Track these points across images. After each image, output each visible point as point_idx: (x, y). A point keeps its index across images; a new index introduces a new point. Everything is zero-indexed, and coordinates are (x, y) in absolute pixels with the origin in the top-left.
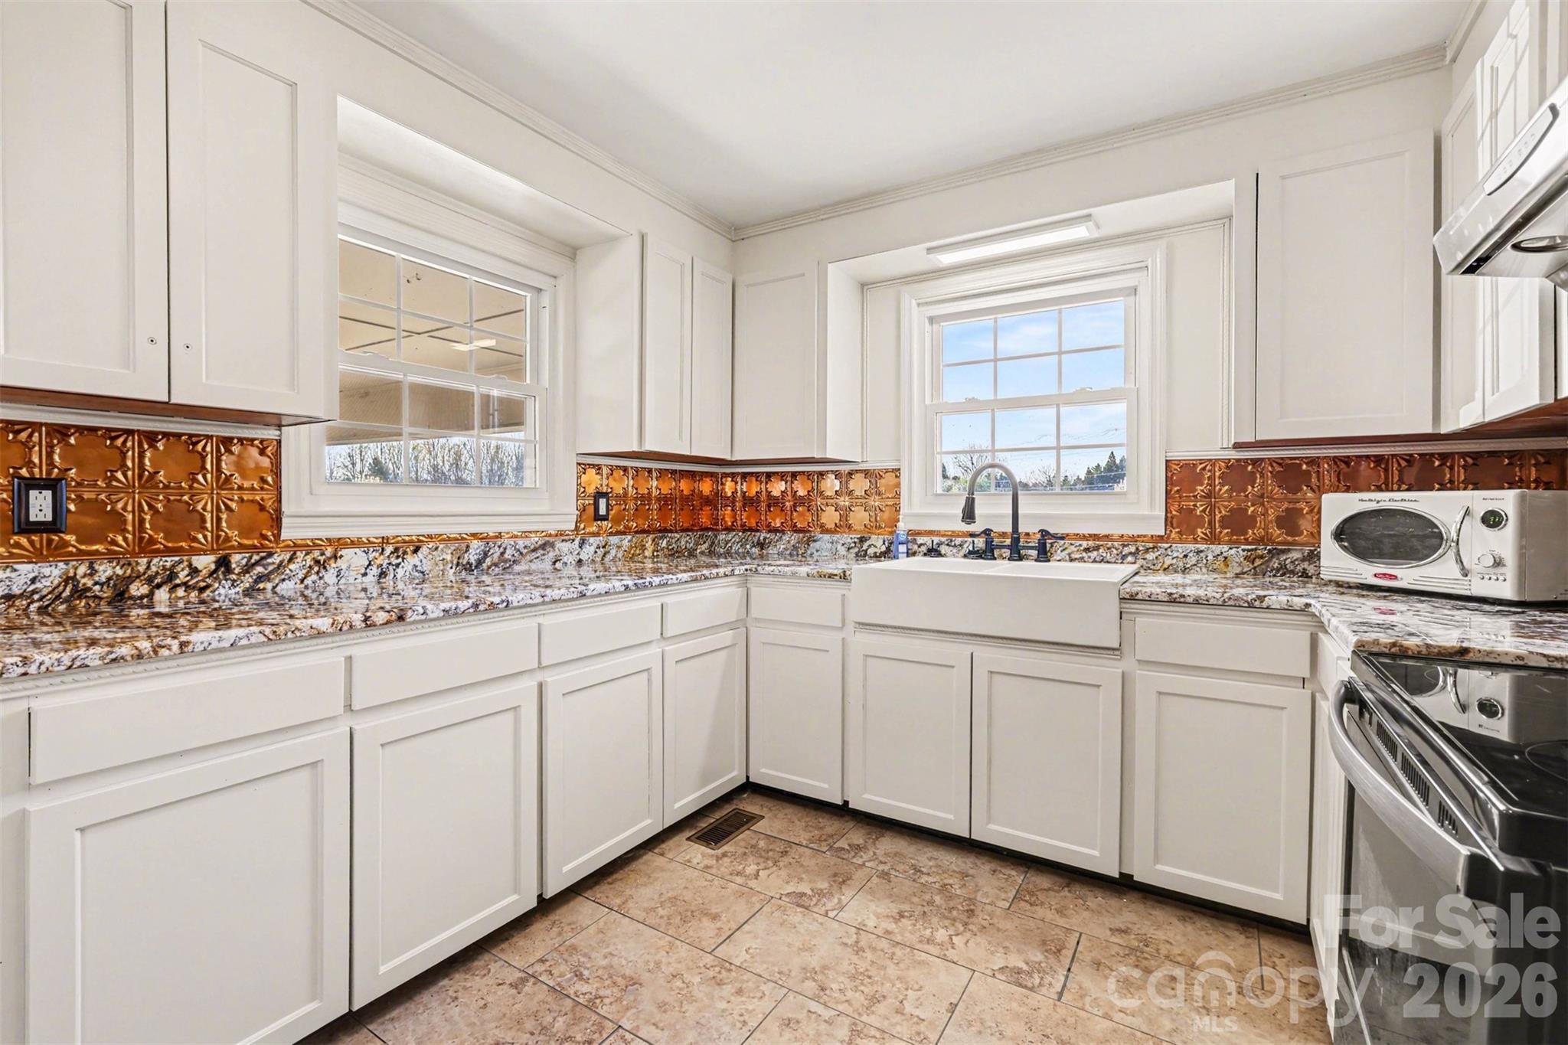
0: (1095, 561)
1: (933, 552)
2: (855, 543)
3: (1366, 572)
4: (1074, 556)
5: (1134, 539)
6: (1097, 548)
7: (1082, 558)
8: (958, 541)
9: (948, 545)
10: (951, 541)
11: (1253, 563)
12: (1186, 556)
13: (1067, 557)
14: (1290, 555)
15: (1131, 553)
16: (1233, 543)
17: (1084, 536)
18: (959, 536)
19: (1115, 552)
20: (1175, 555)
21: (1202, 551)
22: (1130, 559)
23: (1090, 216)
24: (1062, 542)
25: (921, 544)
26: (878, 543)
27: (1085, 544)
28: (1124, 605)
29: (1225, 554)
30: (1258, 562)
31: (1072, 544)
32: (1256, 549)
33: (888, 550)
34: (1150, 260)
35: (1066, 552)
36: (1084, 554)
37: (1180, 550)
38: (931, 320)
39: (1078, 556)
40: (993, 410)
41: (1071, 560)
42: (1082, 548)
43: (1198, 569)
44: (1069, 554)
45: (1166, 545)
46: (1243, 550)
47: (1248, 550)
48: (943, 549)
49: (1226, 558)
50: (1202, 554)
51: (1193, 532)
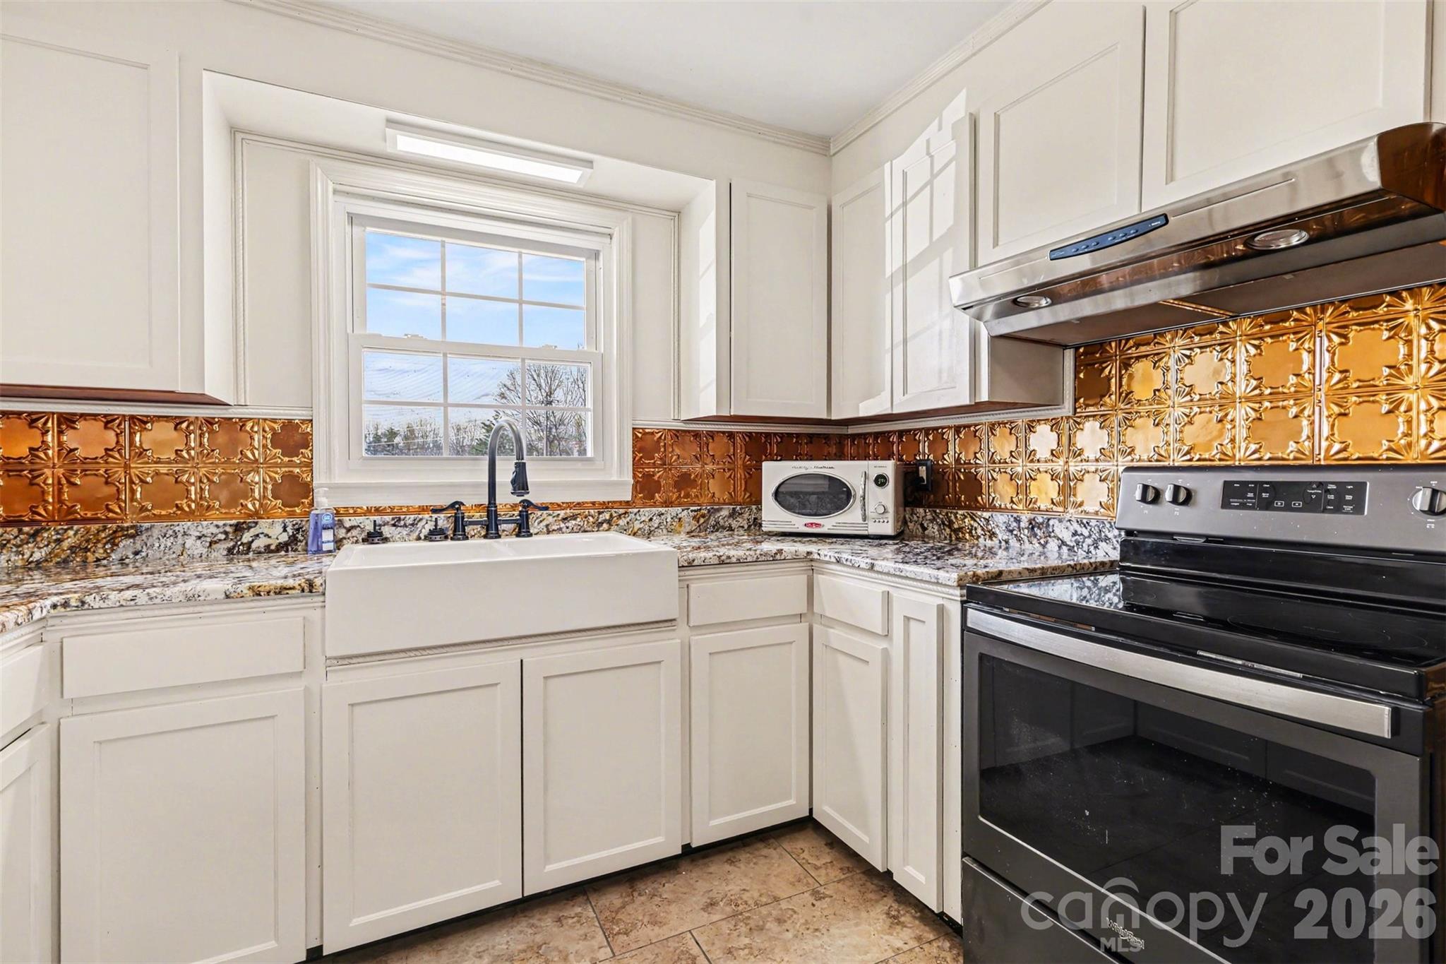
0: (572, 531)
1: (374, 537)
2: (226, 533)
3: (799, 523)
4: (551, 528)
5: (605, 506)
6: (574, 517)
7: (560, 529)
8: (410, 519)
9: (394, 525)
10: (399, 520)
11: (698, 522)
12: (651, 520)
13: (545, 529)
14: (722, 513)
15: (605, 521)
16: (685, 506)
17: (559, 505)
18: (408, 512)
19: (591, 519)
20: (643, 519)
21: (663, 514)
22: (605, 526)
23: (591, 162)
24: (539, 513)
25: (353, 527)
26: (273, 530)
27: (562, 513)
28: (682, 573)
29: (680, 516)
30: (702, 520)
31: (550, 515)
32: (700, 509)
33: (293, 540)
34: (617, 229)
35: (544, 523)
36: (562, 525)
37: (647, 514)
38: (352, 218)
39: (555, 527)
40: (445, 355)
41: (549, 532)
42: (560, 518)
43: (660, 531)
44: (547, 526)
45: (636, 510)
46: (692, 511)
47: (695, 511)
48: (387, 531)
49: (680, 519)
50: (663, 517)
51: (653, 497)
